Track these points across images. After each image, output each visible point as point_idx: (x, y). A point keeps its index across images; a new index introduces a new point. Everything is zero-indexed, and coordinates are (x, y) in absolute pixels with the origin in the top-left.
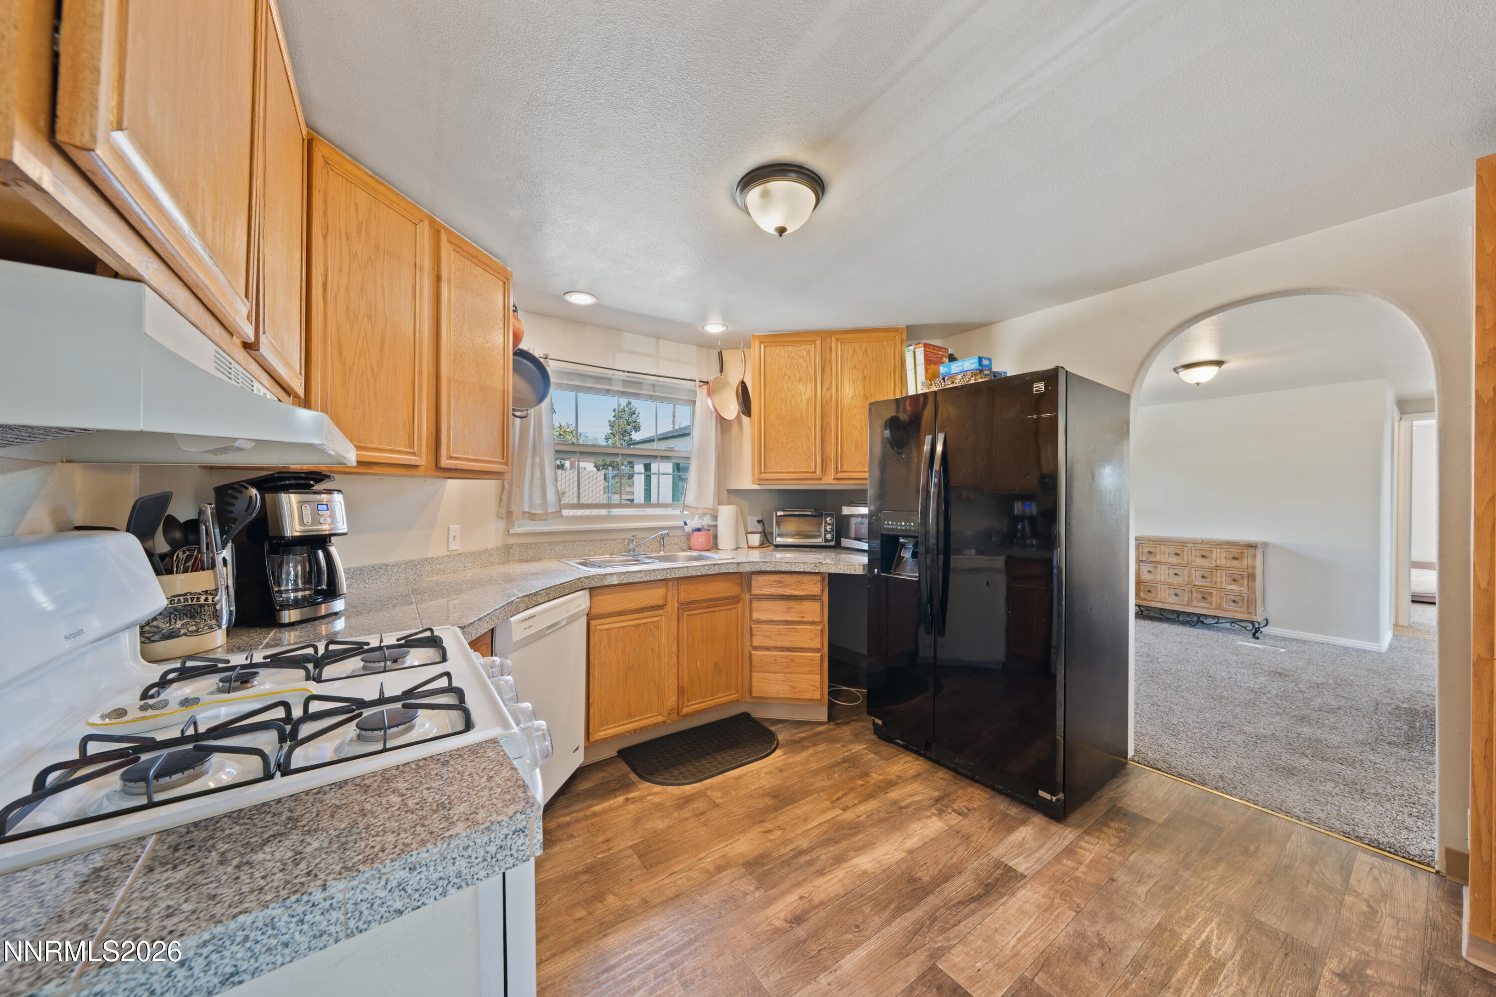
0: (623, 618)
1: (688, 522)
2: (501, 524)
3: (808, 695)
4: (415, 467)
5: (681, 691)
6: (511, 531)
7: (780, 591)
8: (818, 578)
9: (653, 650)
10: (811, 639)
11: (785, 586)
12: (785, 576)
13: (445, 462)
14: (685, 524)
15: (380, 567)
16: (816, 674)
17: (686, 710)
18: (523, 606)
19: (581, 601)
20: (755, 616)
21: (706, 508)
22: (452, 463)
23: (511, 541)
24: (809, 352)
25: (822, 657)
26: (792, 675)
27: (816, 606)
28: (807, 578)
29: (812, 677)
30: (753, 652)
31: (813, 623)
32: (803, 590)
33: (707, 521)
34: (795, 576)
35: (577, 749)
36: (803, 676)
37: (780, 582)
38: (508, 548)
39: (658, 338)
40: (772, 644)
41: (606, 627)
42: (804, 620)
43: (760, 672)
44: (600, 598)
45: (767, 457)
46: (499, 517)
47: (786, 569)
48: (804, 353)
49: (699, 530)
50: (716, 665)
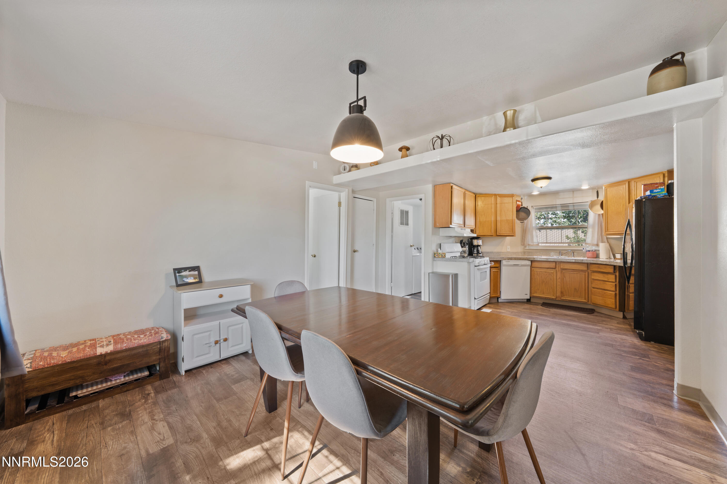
0: (541, 269)
1: (584, 248)
2: (523, 247)
3: (610, 306)
4: (493, 235)
5: (562, 293)
6: (525, 248)
7: (599, 270)
8: (613, 267)
9: (551, 279)
10: (611, 287)
11: (601, 268)
12: (601, 265)
13: (498, 234)
14: (583, 249)
15: (492, 252)
16: (613, 299)
17: (563, 298)
18: (507, 259)
19: (529, 263)
20: (593, 277)
21: (593, 244)
22: (499, 234)
23: (526, 251)
24: (623, 188)
25: (616, 294)
26: (605, 298)
27: (613, 277)
28: (608, 266)
29: (612, 300)
30: (592, 289)
31: (612, 282)
32: (606, 270)
33: (594, 248)
34: (604, 266)
35: (526, 294)
36: (608, 299)
37: (599, 267)
38: (524, 253)
39: (573, 191)
40: (598, 287)
41: (536, 270)
42: (609, 280)
43: (594, 295)
44: (534, 263)
45: (608, 226)
46: (522, 245)
47: (600, 263)
48: (622, 188)
49: (589, 251)
50: (575, 289)
